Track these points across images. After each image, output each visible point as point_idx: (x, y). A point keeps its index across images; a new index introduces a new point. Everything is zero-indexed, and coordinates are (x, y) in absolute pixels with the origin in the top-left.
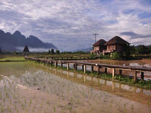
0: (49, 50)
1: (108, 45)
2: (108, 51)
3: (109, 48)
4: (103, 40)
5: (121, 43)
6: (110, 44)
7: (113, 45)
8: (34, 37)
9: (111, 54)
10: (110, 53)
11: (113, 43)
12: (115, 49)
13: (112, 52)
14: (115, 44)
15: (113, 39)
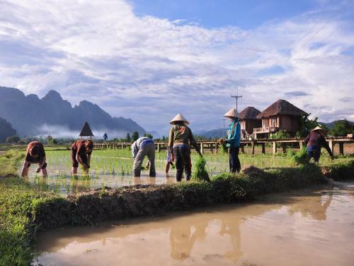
0: (128, 135)
1: (263, 118)
2: (264, 129)
3: (267, 125)
4: (253, 108)
5: (290, 113)
6: (268, 115)
7: (275, 117)
8: (91, 104)
9: (271, 135)
10: (269, 133)
11: (275, 114)
12: (278, 126)
13: (273, 133)
14: (278, 115)
15: (273, 106)
